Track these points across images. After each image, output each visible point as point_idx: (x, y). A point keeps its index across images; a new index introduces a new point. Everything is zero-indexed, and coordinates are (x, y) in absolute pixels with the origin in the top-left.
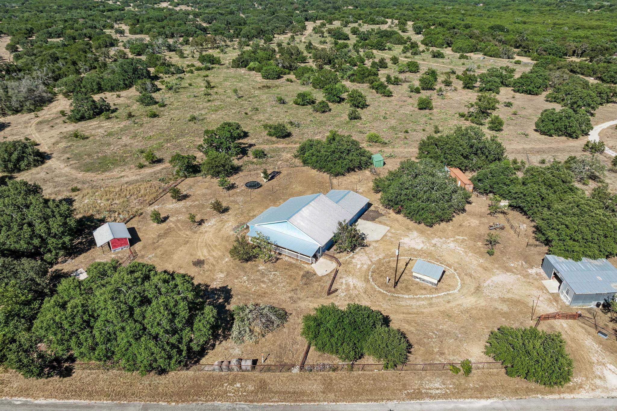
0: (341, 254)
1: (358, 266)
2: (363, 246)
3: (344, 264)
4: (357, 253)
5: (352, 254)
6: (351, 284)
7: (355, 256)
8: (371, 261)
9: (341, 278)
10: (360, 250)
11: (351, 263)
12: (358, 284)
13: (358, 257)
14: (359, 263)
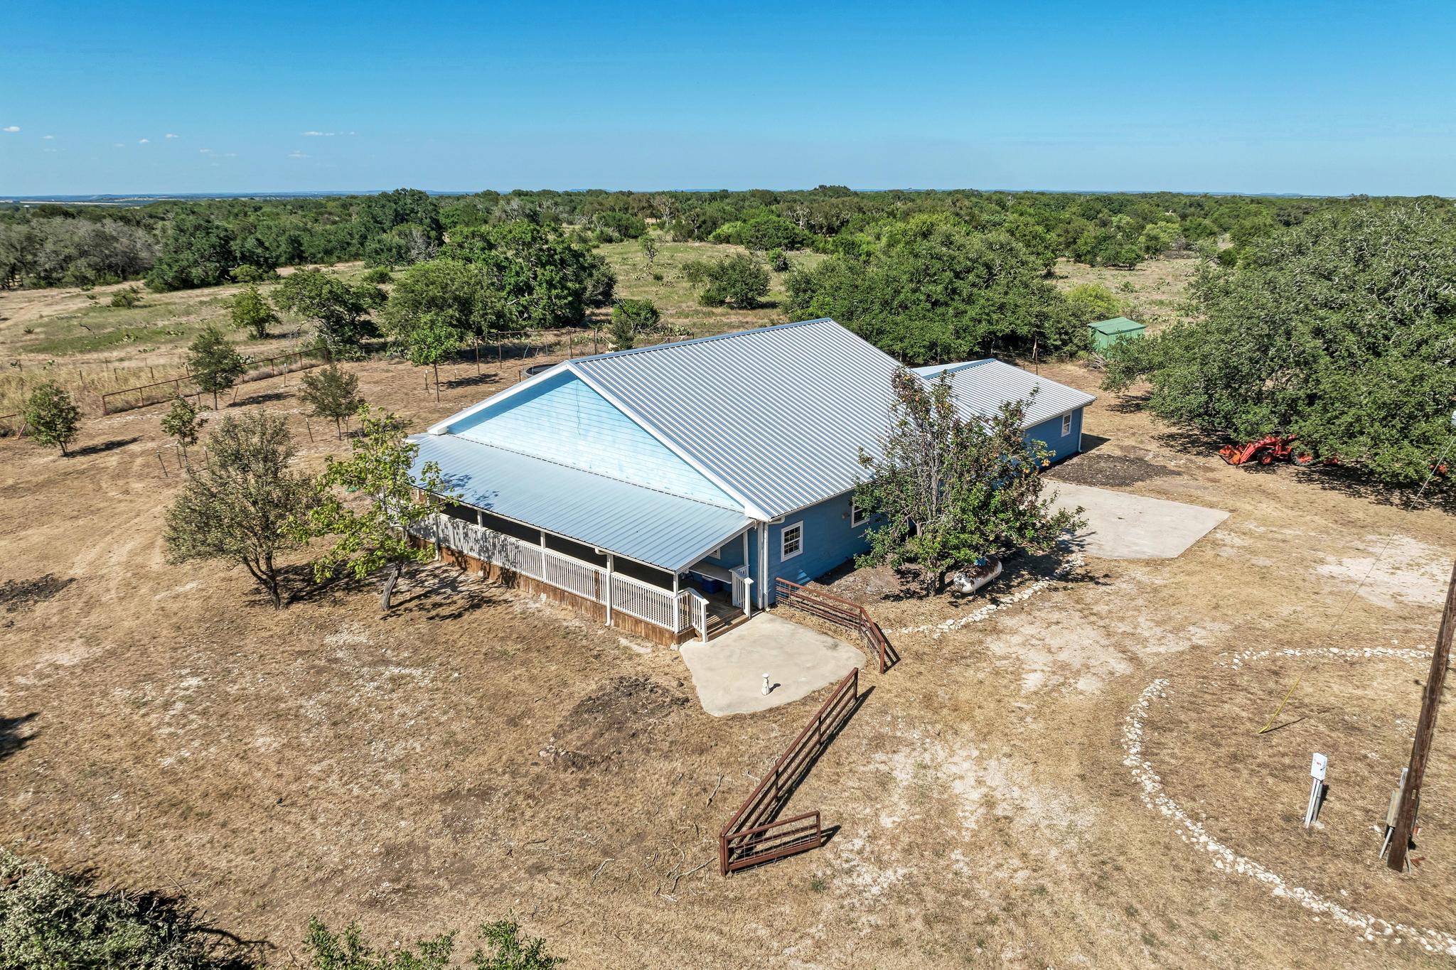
0: (906, 605)
1: (1032, 681)
2: (1065, 577)
3: (918, 657)
4: (1019, 608)
5: (982, 611)
6: (968, 793)
7: (1007, 621)
8: (1134, 659)
9: (878, 742)
10: (1042, 596)
11: (979, 655)
12: (1033, 803)
13: (1029, 630)
14: (1037, 659)
